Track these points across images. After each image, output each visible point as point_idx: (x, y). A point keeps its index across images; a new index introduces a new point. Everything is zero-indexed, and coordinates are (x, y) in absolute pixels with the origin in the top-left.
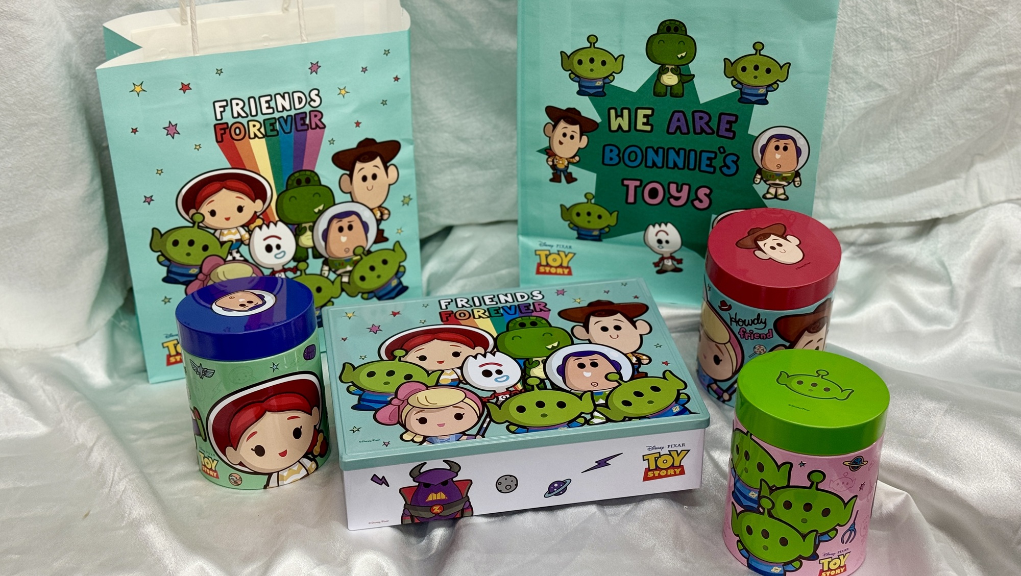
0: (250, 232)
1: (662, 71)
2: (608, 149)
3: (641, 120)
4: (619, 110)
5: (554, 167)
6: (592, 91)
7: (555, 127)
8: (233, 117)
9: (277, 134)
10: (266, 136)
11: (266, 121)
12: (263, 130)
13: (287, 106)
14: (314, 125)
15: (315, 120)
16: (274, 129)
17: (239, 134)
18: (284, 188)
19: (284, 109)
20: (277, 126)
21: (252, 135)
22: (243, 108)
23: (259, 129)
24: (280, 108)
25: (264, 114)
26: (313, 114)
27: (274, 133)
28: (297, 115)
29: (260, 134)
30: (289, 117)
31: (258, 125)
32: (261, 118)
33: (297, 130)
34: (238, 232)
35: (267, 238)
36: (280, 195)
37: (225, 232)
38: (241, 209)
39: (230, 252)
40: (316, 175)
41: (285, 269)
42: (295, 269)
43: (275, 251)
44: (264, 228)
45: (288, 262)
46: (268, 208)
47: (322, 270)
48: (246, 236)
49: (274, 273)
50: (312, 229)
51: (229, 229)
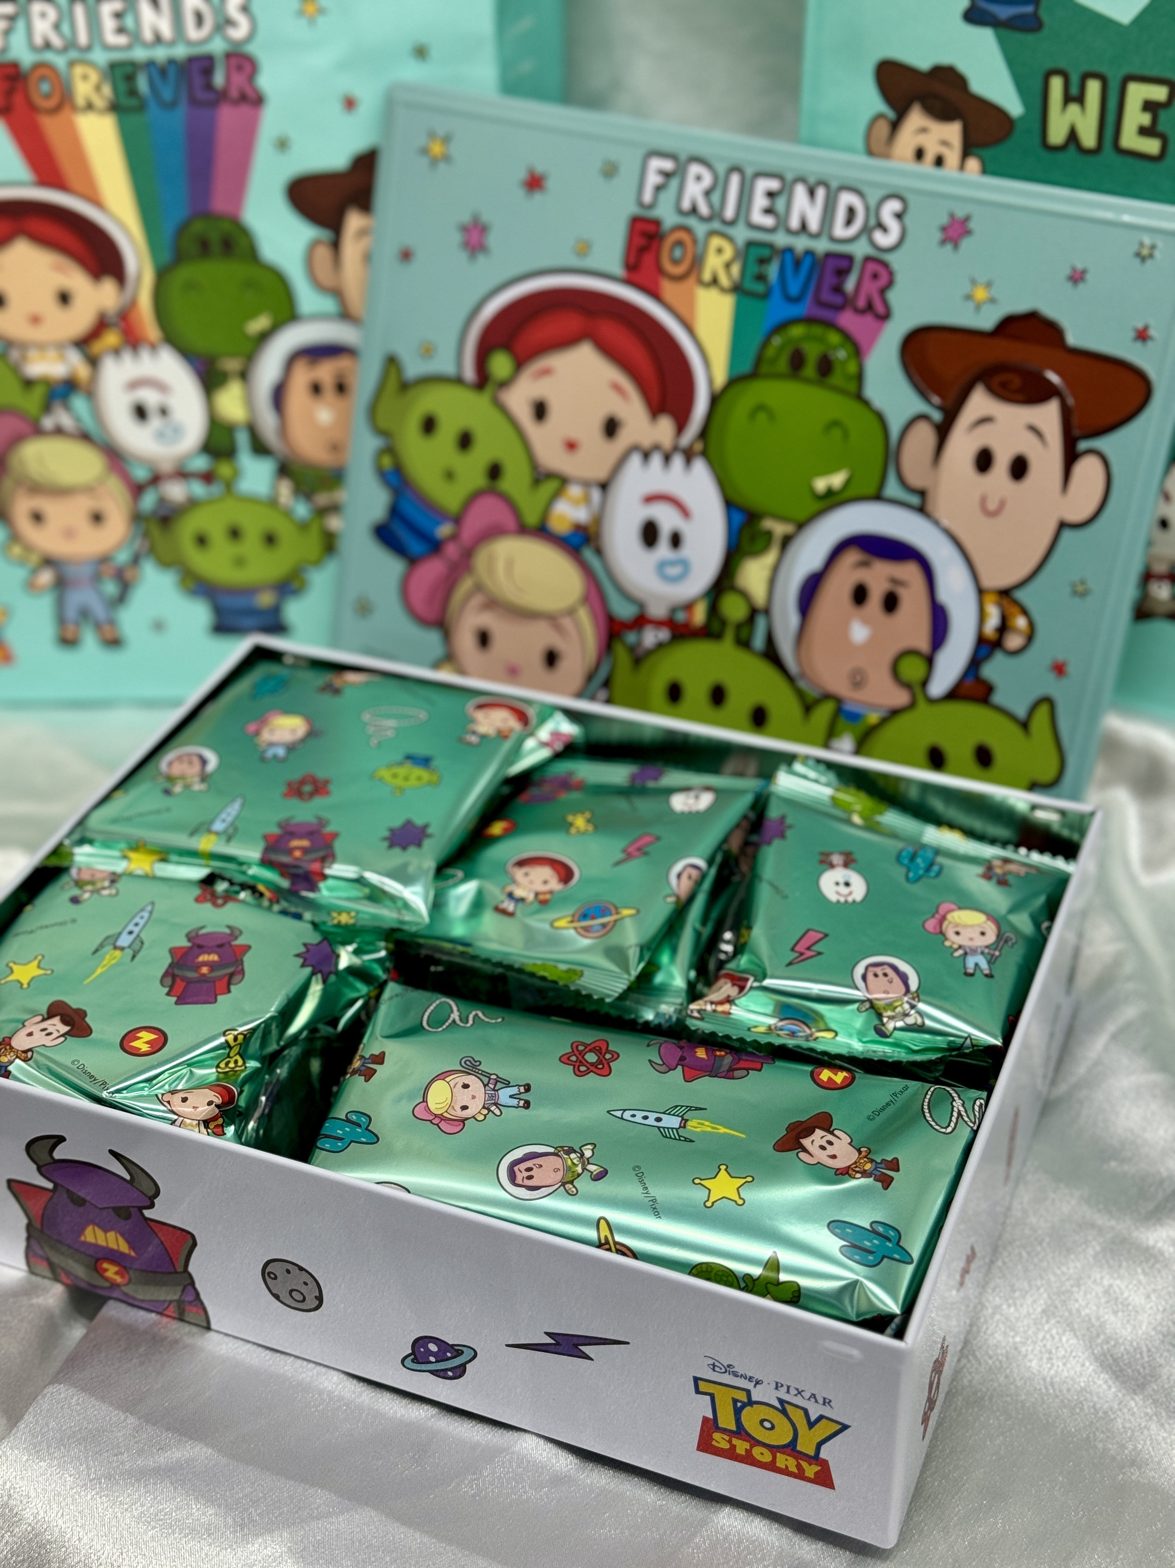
0: (93, 362)
4: (1075, 79)
7: (895, 126)
8: (33, 48)
9: (142, 107)
10: (115, 108)
11: (113, 66)
12: (107, 90)
13: (166, 31)
14: (234, 93)
15: (238, 80)
16: (133, 92)
17: (48, 96)
18: (166, 256)
19: (158, 39)
20: (142, 84)
21: (80, 101)
22: (57, 27)
23: (98, 88)
24: (148, 35)
25: (107, 48)
26: (234, 62)
27: (133, 102)
28: (192, 60)
29: (99, 102)
30: (172, 62)
31: (94, 77)
32: (100, 57)
33: (194, 102)
34: (62, 358)
35: (135, 384)
36: (162, 275)
37: (32, 354)
38: (64, 298)
39: (47, 408)
40: (245, 233)
41: (182, 474)
42: (208, 477)
43: (155, 422)
44: (127, 357)
45: (189, 456)
46: (133, 303)
47: (275, 488)
48: (82, 371)
49: (156, 479)
50: (244, 376)
51: (42, 347)
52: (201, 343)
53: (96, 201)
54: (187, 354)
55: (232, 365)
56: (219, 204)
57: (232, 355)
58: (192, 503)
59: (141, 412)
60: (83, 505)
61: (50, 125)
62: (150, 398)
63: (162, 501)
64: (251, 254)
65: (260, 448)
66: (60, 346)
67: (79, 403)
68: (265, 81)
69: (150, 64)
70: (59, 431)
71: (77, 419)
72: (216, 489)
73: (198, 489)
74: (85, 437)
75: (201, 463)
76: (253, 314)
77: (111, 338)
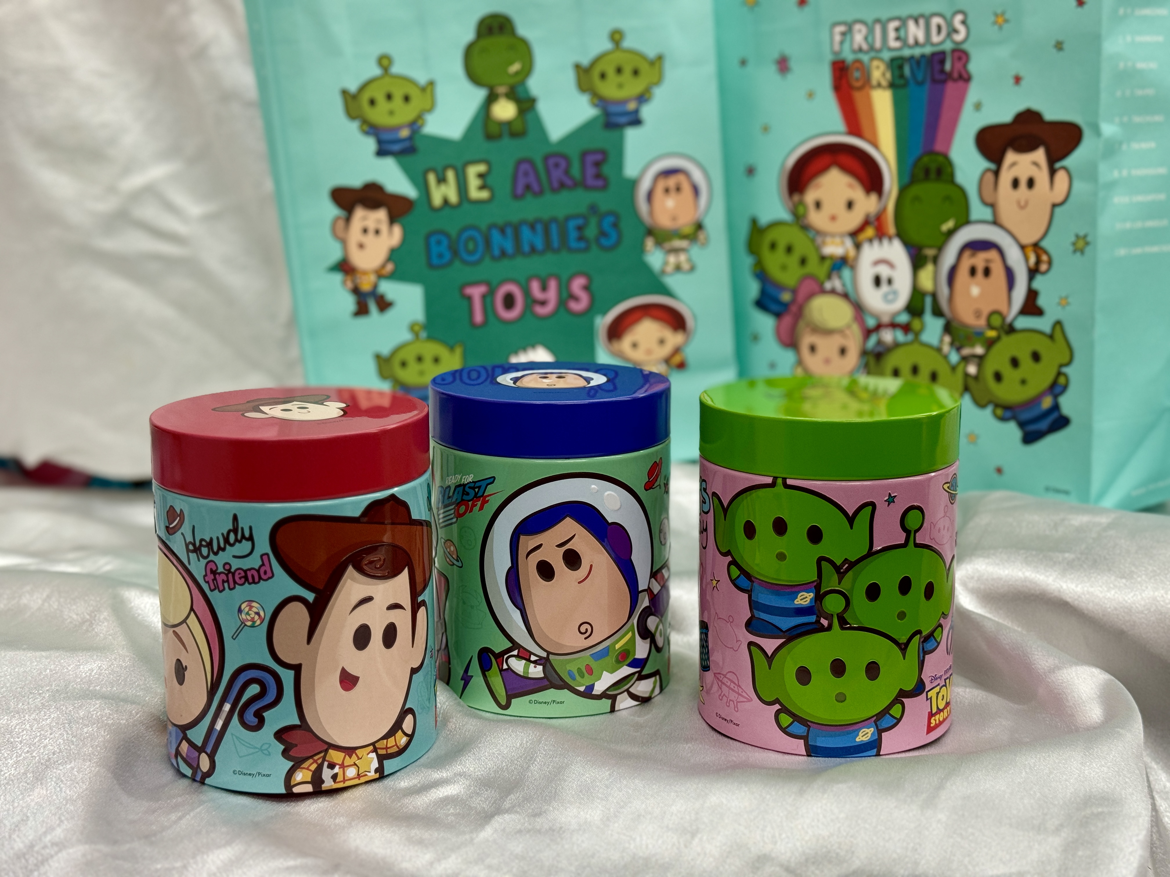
0: (858, 246)
1: (491, 99)
2: (433, 240)
3: (473, 183)
4: (440, 172)
5: (356, 291)
6: (396, 147)
7: (348, 220)
8: (854, 52)
9: (905, 85)
10: (892, 85)
11: (893, 60)
12: (888, 75)
13: (921, 38)
14: (956, 75)
15: (959, 65)
16: (902, 76)
17: (857, 80)
18: (906, 180)
19: (917, 43)
20: (907, 71)
21: (874, 82)
22: (866, 38)
23: (884, 75)
24: (911, 41)
25: (890, 49)
26: (956, 54)
27: (902, 82)
28: (934, 55)
29: (884, 83)
30: (923, 56)
31: (882, 67)
32: (887, 55)
33: (934, 81)
34: (843, 243)
35: (878, 262)
36: (903, 190)
37: (828, 240)
38: (850, 205)
39: (829, 277)
40: (949, 163)
41: (893, 325)
42: (906, 328)
43: (884, 288)
44: (876, 243)
45: (898, 313)
46: (884, 210)
47: (941, 341)
48: (852, 252)
49: (879, 327)
50: (935, 260)
51: (833, 235)
52: (916, 238)
53: (875, 145)
54: (907, 244)
55: (930, 252)
56: (939, 147)
57: (930, 247)
58: (897, 345)
59: (877, 281)
60: (836, 341)
61: (858, 96)
62: (884, 271)
63: (879, 342)
64: (951, 179)
65: (937, 312)
66: (842, 235)
67: (846, 273)
68: (973, 67)
69: (912, 58)
70: (833, 292)
71: (844, 285)
72: (910, 337)
73: (900, 336)
74: (845, 296)
75: (904, 318)
76: (945, 220)
77: (870, 232)
